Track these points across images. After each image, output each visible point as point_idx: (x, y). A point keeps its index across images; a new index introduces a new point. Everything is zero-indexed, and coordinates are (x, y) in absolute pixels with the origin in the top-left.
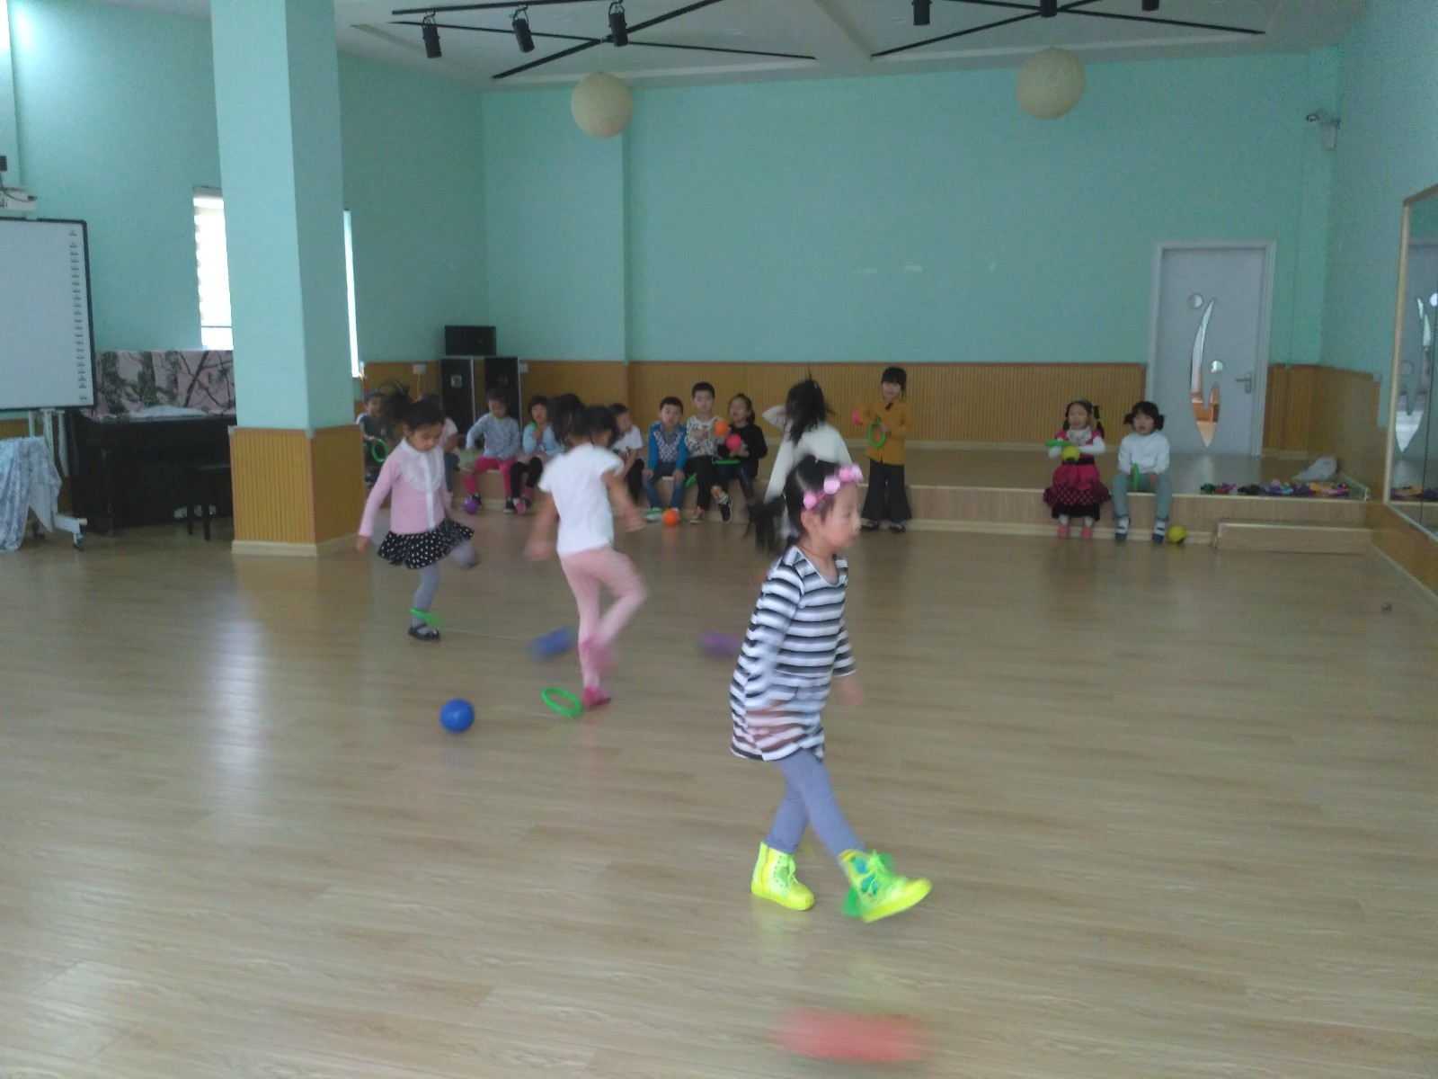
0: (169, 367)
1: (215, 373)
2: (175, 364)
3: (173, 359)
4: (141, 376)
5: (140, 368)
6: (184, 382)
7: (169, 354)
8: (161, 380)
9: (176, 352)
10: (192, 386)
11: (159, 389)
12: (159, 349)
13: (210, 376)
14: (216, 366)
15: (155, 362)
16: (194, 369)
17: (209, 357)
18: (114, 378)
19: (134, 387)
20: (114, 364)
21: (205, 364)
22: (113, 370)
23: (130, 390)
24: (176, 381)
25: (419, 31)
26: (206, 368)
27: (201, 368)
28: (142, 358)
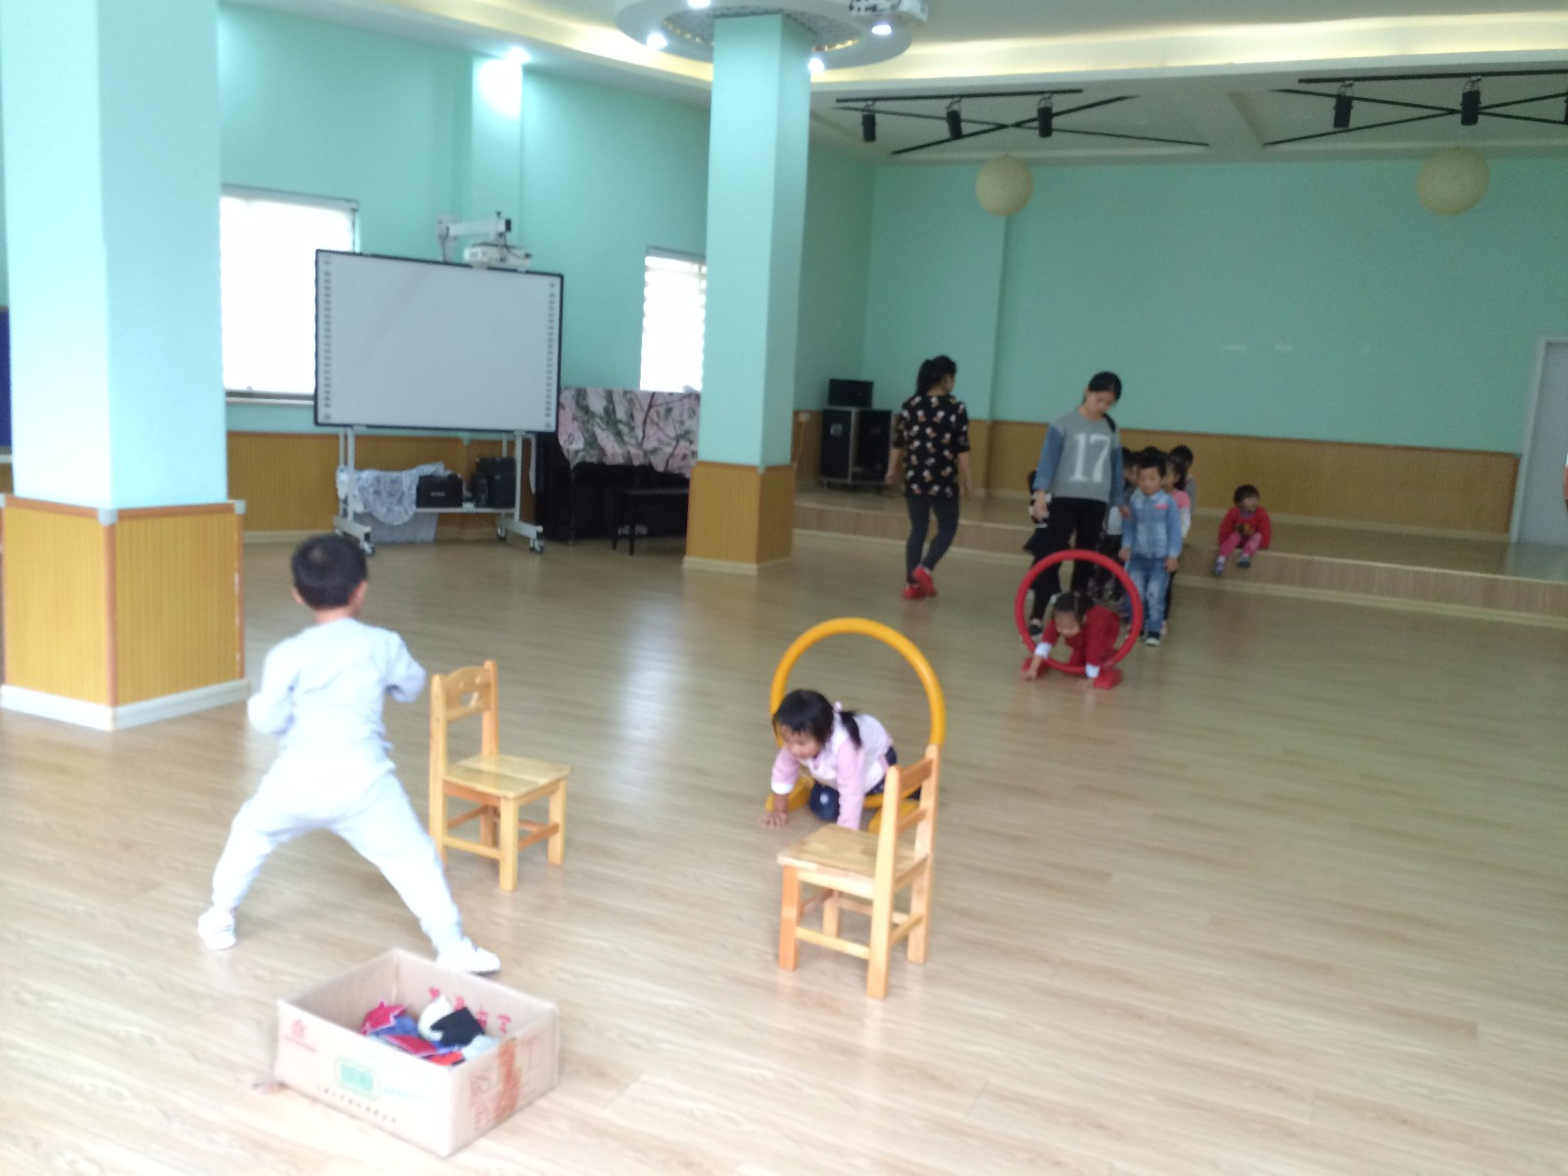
0: (625, 403)
1: (662, 410)
2: (631, 402)
3: (629, 396)
4: (606, 410)
5: (604, 403)
6: (639, 417)
7: (625, 393)
8: (621, 414)
9: (630, 392)
10: (645, 423)
11: (620, 421)
12: (618, 389)
13: (658, 414)
14: (661, 404)
15: (616, 398)
16: (646, 407)
17: (656, 397)
18: (586, 410)
19: (601, 418)
20: (585, 399)
21: (654, 402)
22: (584, 403)
23: (598, 420)
24: (632, 416)
25: (858, 117)
26: (656, 405)
27: (650, 406)
28: (603, 394)
